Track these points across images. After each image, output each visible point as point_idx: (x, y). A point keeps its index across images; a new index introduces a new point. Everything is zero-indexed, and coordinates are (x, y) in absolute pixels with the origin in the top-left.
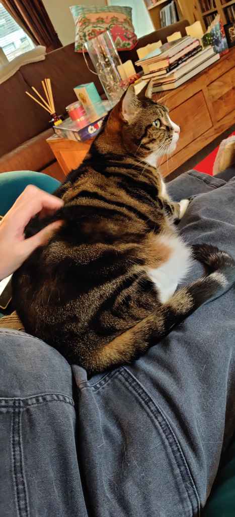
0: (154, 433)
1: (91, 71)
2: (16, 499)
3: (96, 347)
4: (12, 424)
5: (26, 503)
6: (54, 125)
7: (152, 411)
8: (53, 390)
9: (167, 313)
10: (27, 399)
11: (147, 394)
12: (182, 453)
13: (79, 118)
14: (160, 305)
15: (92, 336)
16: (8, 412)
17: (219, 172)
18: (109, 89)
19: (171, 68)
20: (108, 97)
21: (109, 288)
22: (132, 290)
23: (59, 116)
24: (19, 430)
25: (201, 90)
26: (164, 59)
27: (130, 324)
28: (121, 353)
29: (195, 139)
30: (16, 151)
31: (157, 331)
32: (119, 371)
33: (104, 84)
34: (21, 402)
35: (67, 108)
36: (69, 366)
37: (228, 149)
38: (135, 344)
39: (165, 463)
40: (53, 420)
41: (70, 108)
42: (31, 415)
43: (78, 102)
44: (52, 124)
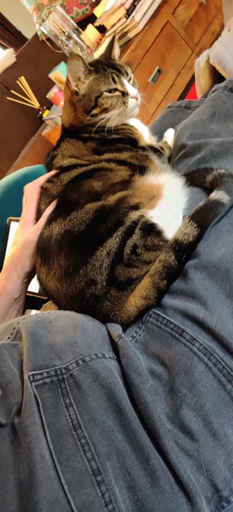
0: (195, 359)
1: (57, 51)
2: (82, 453)
3: (120, 301)
4: (60, 390)
5: (92, 454)
6: (43, 117)
7: (187, 340)
9: (176, 247)
10: (68, 366)
11: (179, 327)
12: (228, 369)
13: (62, 101)
14: (166, 241)
15: (113, 292)
16: (52, 381)
19: (129, 13)
21: (113, 243)
22: (136, 237)
23: (45, 108)
24: (68, 394)
25: (168, 21)
26: (119, 7)
27: (145, 270)
28: (145, 298)
30: (21, 156)
31: (171, 266)
32: (149, 315)
34: (63, 369)
35: (47, 96)
36: (104, 326)
37: (204, 67)
38: (155, 285)
39: (215, 383)
40: (96, 377)
41: (50, 95)
42: (75, 378)
43: (56, 86)
44: (41, 117)
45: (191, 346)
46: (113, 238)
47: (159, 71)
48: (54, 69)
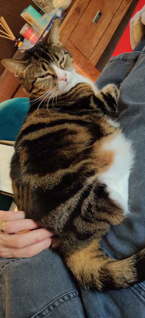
6: (18, 47)
8: (59, 294)
10: (42, 312)
13: (31, 36)
17: (136, 46)
18: (42, 5)
20: (44, 11)
21: (73, 201)
23: (19, 40)
29: (114, 15)
33: (38, 3)
34: (37, 317)
35: (20, 33)
37: (137, 24)
41: (23, 31)
43: (26, 24)
44: (17, 47)
45: (138, 294)
46: (74, 198)
47: (100, 14)
48: (24, 11)
